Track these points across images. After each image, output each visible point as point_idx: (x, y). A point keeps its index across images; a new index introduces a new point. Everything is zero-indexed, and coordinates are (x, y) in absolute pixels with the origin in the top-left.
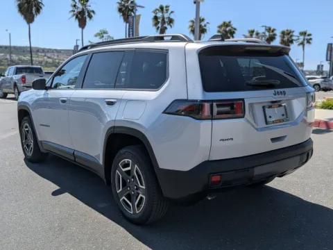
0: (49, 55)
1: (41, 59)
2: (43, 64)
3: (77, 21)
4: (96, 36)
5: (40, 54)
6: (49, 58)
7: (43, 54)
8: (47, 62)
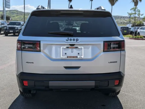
0: (125, 19)
1: (122, 21)
2: (122, 23)
3: (134, 3)
4: (131, 10)
5: (122, 19)
6: (125, 20)
7: (123, 19)
8: (124, 22)
